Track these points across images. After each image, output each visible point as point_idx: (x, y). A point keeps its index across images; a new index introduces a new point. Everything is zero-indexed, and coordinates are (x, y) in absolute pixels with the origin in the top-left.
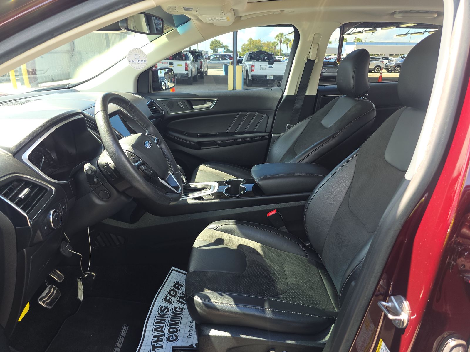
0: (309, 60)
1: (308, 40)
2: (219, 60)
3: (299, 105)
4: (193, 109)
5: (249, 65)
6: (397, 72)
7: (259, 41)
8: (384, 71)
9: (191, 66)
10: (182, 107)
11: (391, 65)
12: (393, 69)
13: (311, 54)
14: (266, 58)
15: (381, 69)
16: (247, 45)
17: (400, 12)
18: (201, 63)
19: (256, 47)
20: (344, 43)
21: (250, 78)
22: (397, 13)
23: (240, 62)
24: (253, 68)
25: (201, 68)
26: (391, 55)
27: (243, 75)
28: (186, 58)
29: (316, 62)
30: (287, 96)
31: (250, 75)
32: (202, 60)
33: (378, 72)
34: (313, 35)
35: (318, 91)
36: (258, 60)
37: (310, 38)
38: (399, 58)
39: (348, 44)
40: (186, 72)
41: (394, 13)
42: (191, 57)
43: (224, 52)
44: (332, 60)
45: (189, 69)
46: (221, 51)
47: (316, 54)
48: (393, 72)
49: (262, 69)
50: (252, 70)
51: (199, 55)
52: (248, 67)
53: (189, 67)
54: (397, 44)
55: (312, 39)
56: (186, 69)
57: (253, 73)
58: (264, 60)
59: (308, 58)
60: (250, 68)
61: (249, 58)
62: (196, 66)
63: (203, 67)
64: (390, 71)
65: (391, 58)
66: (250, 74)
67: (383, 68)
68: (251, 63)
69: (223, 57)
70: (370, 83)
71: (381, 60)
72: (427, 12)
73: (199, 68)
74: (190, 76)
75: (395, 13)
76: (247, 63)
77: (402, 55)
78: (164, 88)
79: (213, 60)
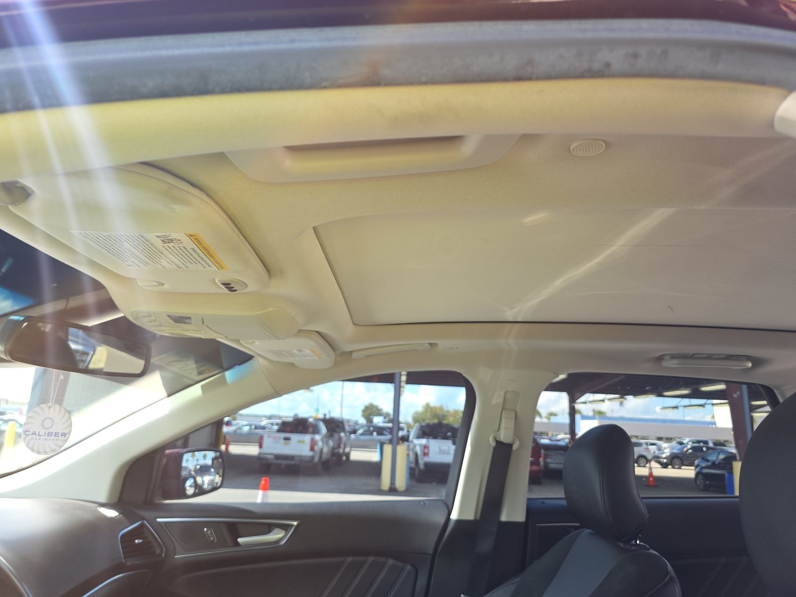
0: (499, 443)
1: (494, 402)
2: (371, 434)
3: (486, 545)
4: (238, 544)
5: (420, 445)
6: (676, 467)
7: (441, 408)
8: (654, 464)
9: (320, 444)
10: (212, 539)
11: (664, 456)
12: (669, 462)
13: (502, 431)
14: (449, 434)
15: (648, 461)
16: (422, 413)
17: (673, 357)
18: (340, 439)
19: (436, 416)
20: (578, 417)
21: (422, 466)
22: (667, 357)
23: (405, 439)
24: (426, 451)
25: (339, 447)
26: (660, 439)
27: (409, 462)
28: (315, 430)
29: (515, 447)
30: (458, 522)
31: (421, 462)
32: (342, 434)
33: (644, 467)
34: (502, 393)
35: (530, 512)
36: (435, 437)
37: (497, 399)
38: (674, 443)
39: (584, 418)
40: (310, 454)
41: (660, 359)
42: (323, 429)
43: (384, 422)
44: (562, 443)
45: (316, 448)
46: (378, 421)
47: (512, 432)
48: (670, 467)
49: (441, 452)
50: (426, 454)
51: (338, 426)
52: (418, 449)
53: (318, 445)
54: (664, 421)
55: (501, 400)
56: (312, 449)
57: (427, 459)
58: (445, 438)
59: (498, 439)
60: (421, 449)
61: (421, 432)
62: (331, 443)
63: (342, 446)
64: (665, 466)
65: (659, 443)
66: (422, 459)
67: (651, 461)
68: (423, 441)
69: (380, 431)
70: (643, 498)
71: (645, 446)
72: (729, 357)
73: (336, 446)
74: (316, 459)
75: (663, 359)
76: (416, 441)
77: (679, 440)
78: (190, 491)
79: (362, 434)
